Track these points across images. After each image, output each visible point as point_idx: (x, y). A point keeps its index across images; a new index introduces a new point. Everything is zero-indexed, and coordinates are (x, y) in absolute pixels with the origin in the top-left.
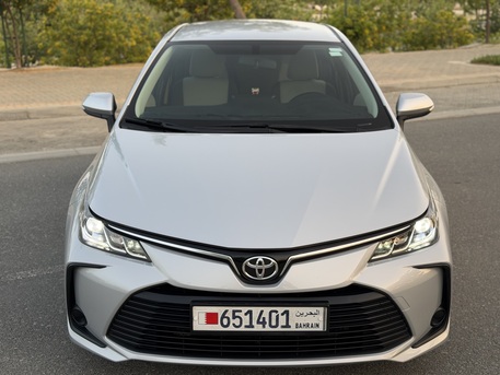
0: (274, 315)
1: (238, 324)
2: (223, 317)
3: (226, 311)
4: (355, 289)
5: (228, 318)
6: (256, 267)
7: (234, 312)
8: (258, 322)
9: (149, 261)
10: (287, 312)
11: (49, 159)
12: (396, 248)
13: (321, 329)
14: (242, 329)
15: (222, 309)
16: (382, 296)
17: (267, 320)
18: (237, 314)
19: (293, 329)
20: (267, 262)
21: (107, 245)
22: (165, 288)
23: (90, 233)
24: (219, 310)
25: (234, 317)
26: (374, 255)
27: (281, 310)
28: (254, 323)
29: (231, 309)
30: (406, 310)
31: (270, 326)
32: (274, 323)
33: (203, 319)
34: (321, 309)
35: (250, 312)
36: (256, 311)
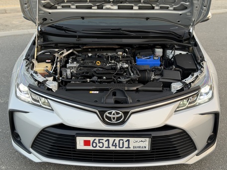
0: (121, 142)
1: (101, 146)
2: (93, 142)
3: (95, 140)
4: (167, 127)
5: (96, 143)
6: (112, 116)
7: (99, 140)
8: (113, 145)
9: (52, 110)
10: (128, 140)
11: (14, 36)
12: (190, 103)
13: (147, 149)
14: (104, 148)
15: (93, 138)
16: (181, 131)
17: (117, 144)
18: (101, 141)
19: (132, 149)
20: (118, 113)
21: (30, 100)
22: (61, 126)
23: (21, 91)
24: (91, 139)
25: (99, 143)
26: (178, 108)
27: (125, 139)
28: (110, 145)
29: (97, 139)
30: (194, 138)
31: (119, 147)
32: (121, 146)
33: (82, 143)
34: (148, 139)
35: (108, 140)
36: (111, 139)
